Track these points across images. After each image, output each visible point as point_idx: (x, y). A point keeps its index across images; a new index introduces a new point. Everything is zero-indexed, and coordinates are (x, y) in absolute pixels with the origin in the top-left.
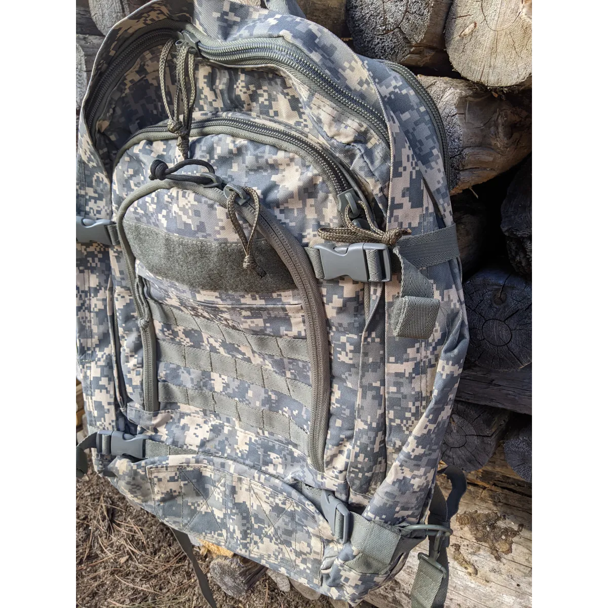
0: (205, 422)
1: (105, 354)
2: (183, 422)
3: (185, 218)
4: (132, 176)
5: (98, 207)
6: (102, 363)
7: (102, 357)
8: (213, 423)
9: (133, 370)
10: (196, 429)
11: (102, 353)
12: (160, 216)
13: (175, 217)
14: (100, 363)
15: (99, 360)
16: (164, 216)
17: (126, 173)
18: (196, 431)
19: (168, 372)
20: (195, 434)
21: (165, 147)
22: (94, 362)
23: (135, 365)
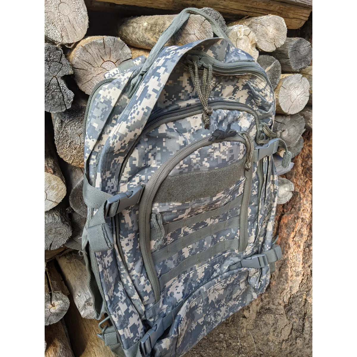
0: (179, 282)
1: (121, 291)
2: (169, 293)
3: (224, 157)
4: (151, 150)
5: (112, 184)
6: (124, 298)
7: (122, 295)
8: (184, 278)
9: (145, 284)
10: (176, 290)
11: (120, 292)
12: (204, 163)
13: (217, 159)
14: (123, 300)
15: (121, 298)
16: (206, 162)
17: (147, 149)
18: (177, 291)
19: (161, 268)
20: (177, 293)
21: (174, 125)
22: (120, 302)
23: (145, 281)
